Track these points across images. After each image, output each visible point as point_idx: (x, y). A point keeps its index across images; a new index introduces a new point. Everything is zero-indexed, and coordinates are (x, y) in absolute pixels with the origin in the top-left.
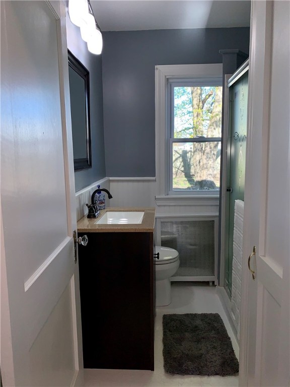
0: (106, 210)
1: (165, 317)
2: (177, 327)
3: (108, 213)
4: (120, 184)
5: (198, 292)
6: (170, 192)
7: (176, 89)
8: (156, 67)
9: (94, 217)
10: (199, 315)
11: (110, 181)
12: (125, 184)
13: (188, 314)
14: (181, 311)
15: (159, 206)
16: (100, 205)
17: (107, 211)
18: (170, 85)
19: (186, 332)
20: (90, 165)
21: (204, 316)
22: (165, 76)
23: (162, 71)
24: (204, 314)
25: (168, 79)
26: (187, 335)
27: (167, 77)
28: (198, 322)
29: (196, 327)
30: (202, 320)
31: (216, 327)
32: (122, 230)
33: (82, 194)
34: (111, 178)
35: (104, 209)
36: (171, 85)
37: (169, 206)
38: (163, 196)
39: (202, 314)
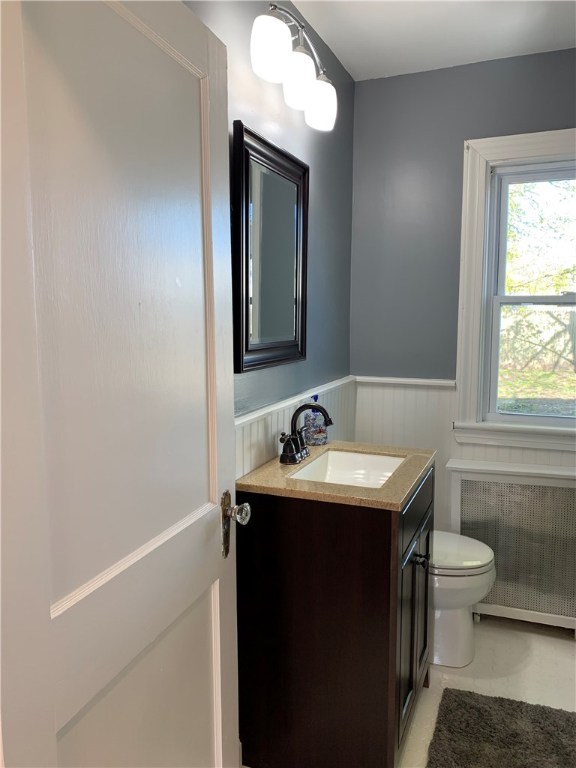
0: (326, 447)
1: (447, 693)
2: (468, 725)
3: (331, 453)
4: (379, 391)
5: (542, 649)
6: (489, 416)
7: (512, 188)
8: (466, 143)
9: (293, 461)
10: (528, 706)
11: (356, 384)
12: (389, 392)
13: (501, 700)
14: (489, 687)
15: (461, 444)
16: (315, 436)
17: (329, 450)
18: (497, 180)
19: (487, 740)
20: (302, 354)
21: (542, 713)
22: (487, 163)
23: (479, 153)
24: (543, 708)
25: (492, 167)
26: (488, 748)
27: (491, 164)
28: (523, 725)
29: (515, 735)
30: (534, 721)
31: (564, 748)
32: (333, 497)
33: (270, 414)
34: (359, 379)
35: (325, 443)
36: (500, 181)
37: (486, 446)
38: (472, 424)
39: (538, 706)
